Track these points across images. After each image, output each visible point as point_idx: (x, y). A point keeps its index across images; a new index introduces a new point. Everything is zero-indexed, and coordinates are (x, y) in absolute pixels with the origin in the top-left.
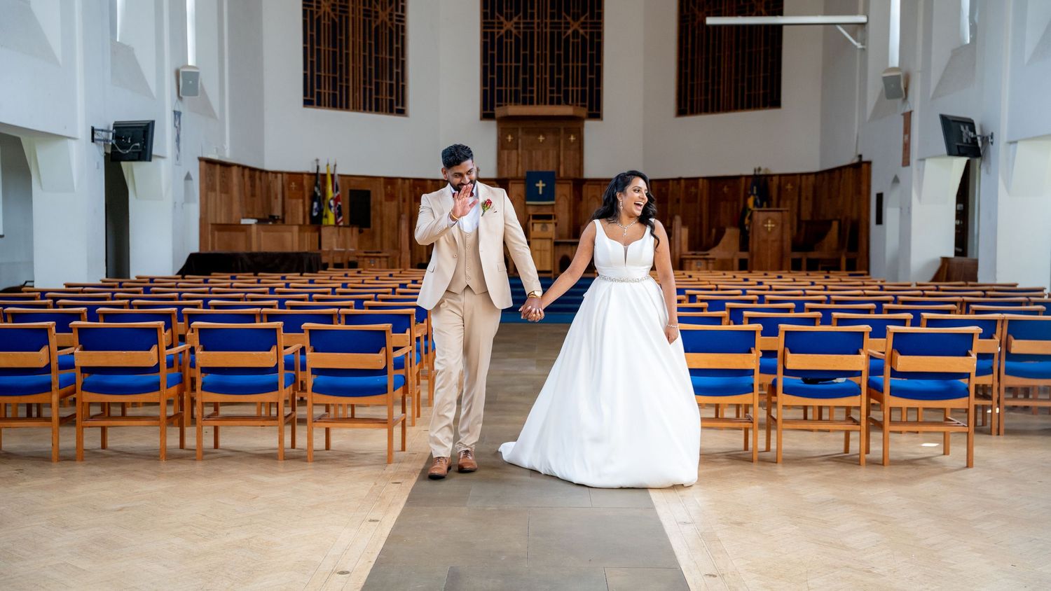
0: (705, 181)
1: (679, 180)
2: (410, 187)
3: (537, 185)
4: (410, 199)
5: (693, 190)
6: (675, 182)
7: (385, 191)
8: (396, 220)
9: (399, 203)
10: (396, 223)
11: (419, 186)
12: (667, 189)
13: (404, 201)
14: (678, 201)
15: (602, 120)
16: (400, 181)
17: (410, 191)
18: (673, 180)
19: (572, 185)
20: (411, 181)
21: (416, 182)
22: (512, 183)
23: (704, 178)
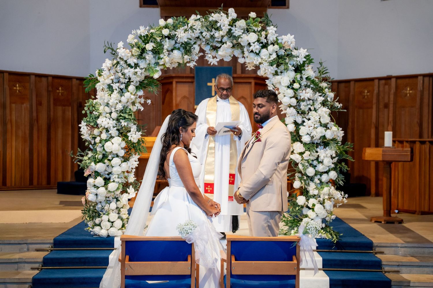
0: (427, 79)
1: (388, 78)
2: (48, 87)
3: (209, 84)
4: (49, 102)
5: (408, 91)
6: (383, 82)
7: (11, 89)
8: (28, 128)
9: (31, 106)
10: (27, 132)
11: (62, 86)
12: (371, 92)
13: (39, 104)
14: (386, 106)
15: (288, 8)
16: (33, 78)
17: (48, 91)
18: (380, 79)
19: (253, 84)
20: (50, 79)
21: (56, 80)
22: (177, 82)
23: (424, 76)
